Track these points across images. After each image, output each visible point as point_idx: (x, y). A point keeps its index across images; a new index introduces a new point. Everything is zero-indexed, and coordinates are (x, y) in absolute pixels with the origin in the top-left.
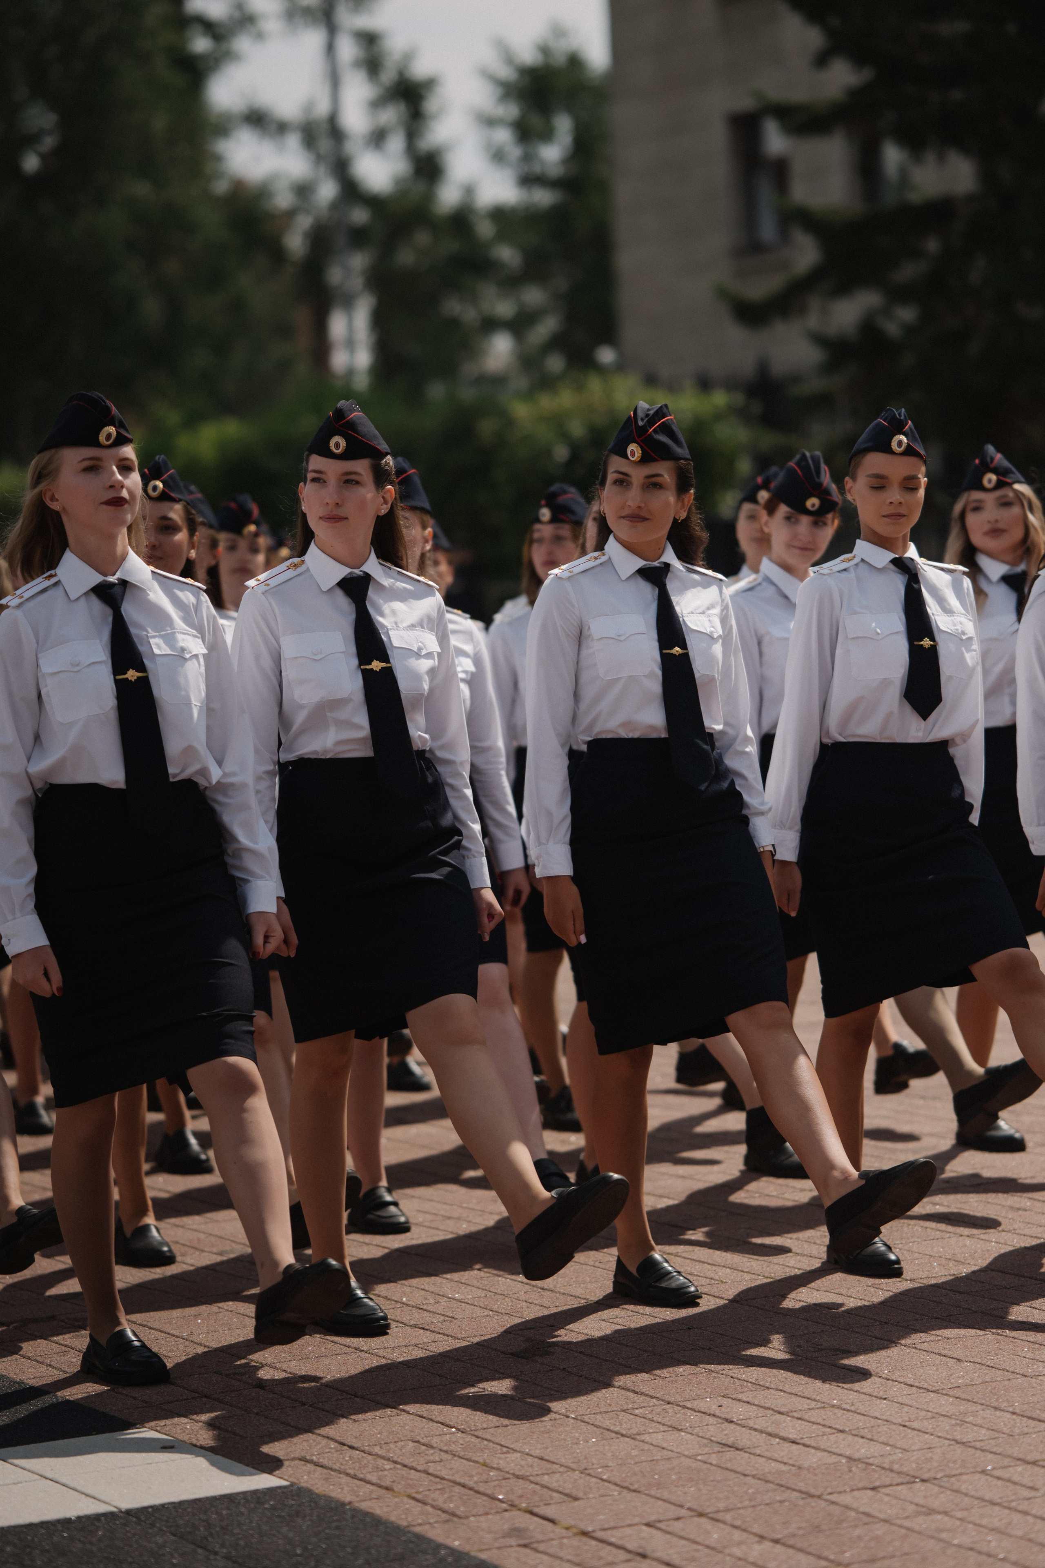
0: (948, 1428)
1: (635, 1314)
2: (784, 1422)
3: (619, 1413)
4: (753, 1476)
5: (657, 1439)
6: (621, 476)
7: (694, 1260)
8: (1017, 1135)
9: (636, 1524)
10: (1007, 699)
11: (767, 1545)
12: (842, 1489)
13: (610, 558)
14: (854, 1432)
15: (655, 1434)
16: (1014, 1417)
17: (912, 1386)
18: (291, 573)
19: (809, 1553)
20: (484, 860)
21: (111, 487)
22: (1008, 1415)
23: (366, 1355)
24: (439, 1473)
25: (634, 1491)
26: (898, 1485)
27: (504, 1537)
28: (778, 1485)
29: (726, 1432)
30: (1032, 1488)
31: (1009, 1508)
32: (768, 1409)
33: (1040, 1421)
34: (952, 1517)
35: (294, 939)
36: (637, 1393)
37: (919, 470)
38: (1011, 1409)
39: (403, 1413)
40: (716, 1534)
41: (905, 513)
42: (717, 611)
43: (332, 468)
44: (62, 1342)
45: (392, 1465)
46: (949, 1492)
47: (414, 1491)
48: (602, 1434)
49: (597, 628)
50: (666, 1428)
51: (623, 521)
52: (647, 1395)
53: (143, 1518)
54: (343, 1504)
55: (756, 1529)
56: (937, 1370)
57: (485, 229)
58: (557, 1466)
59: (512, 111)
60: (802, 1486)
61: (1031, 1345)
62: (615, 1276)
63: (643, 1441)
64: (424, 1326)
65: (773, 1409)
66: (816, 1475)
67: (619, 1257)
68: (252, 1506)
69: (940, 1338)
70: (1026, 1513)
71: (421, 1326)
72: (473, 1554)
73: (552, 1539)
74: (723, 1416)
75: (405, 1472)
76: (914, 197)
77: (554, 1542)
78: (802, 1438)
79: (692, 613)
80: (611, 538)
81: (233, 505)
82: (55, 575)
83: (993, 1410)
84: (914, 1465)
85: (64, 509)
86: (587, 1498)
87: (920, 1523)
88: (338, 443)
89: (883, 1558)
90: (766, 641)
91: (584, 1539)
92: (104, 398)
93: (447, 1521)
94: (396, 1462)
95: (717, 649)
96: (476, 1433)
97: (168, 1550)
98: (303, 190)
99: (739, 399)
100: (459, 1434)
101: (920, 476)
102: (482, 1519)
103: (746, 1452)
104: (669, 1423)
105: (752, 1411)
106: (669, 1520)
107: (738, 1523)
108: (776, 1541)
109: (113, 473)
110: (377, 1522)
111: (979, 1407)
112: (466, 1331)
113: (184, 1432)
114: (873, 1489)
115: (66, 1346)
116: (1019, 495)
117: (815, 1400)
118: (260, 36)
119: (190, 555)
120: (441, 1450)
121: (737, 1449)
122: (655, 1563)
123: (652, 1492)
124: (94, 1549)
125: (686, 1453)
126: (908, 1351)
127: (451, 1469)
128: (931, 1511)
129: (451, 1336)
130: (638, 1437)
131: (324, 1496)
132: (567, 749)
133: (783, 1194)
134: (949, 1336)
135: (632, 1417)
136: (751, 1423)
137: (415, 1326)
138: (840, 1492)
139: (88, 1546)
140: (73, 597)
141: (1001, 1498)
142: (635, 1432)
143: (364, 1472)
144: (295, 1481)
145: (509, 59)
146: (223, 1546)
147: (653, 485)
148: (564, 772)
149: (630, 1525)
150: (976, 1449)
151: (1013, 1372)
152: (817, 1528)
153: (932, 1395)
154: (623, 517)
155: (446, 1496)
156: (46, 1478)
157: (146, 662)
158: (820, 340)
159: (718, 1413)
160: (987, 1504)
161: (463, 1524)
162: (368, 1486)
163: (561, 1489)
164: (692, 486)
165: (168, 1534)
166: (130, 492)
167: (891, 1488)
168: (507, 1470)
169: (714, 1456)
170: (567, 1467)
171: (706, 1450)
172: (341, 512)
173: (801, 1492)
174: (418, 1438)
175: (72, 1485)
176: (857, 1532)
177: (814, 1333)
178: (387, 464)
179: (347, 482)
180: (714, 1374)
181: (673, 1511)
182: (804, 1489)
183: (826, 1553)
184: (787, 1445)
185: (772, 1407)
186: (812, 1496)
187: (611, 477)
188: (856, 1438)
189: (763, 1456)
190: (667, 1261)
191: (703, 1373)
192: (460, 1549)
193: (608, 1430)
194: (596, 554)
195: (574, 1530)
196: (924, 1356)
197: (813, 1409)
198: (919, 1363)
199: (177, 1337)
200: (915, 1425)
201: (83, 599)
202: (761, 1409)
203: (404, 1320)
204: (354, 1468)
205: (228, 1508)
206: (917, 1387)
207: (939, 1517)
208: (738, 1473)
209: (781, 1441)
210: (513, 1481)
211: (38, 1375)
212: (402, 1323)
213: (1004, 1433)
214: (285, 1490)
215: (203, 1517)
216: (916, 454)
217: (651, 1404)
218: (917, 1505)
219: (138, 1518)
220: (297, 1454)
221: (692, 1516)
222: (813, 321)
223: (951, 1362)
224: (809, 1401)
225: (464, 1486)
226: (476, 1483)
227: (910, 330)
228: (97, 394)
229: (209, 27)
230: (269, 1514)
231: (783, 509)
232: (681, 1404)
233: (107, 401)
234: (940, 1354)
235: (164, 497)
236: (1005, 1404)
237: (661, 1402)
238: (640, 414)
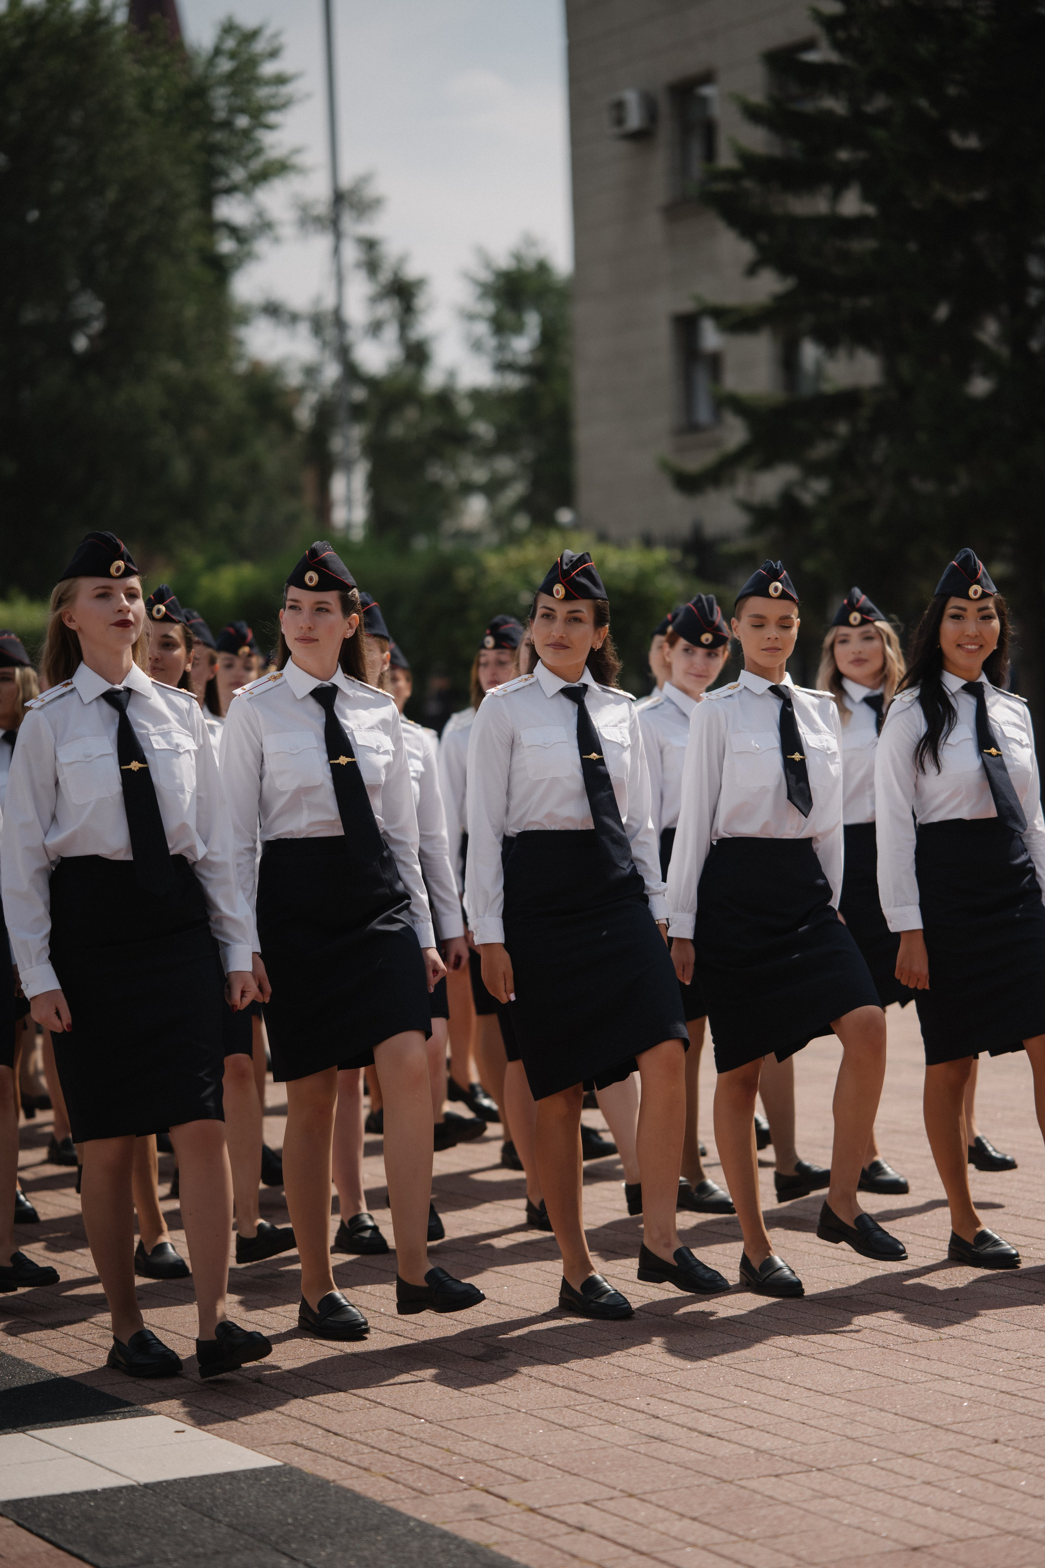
0: (840, 1425)
2: (702, 1418)
3: (562, 1409)
4: (676, 1464)
5: (595, 1431)
6: (548, 611)
7: (627, 1281)
8: (902, 1180)
9: (575, 1503)
10: (868, 801)
11: (687, 1522)
12: (750, 1476)
13: (538, 680)
14: (761, 1428)
15: (593, 1427)
16: (897, 1417)
17: (810, 1390)
18: (271, 684)
19: (721, 1530)
20: (431, 925)
21: (120, 611)
22: (892, 1416)
24: (408, 1457)
25: (575, 1475)
26: (797, 1473)
27: (464, 1511)
28: (696, 1471)
29: (652, 1426)
30: (910, 1477)
31: (891, 1494)
32: (689, 1407)
33: (918, 1421)
34: (842, 1500)
35: (268, 988)
36: (578, 1392)
37: (792, 611)
38: (894, 1411)
40: (643, 1513)
41: (780, 647)
42: (626, 724)
43: (307, 598)
44: (92, 1341)
45: (370, 1450)
46: (840, 1480)
47: (388, 1471)
48: (548, 1426)
49: (526, 737)
50: (602, 1422)
51: (548, 648)
52: (586, 1394)
53: (158, 1491)
54: (328, 1482)
55: (677, 1508)
56: (831, 1377)
57: (464, 408)
58: (510, 1453)
59: (489, 307)
60: (716, 1472)
61: (912, 1357)
62: (561, 1293)
63: (582, 1433)
64: (399, 1333)
65: (692, 1408)
66: (728, 1464)
67: (564, 1277)
68: (251, 1482)
70: (905, 1498)
72: (438, 1525)
73: (504, 1514)
74: (650, 1412)
75: (381, 1455)
76: (828, 388)
77: (506, 1517)
78: (717, 1432)
79: (607, 726)
80: (539, 662)
81: (231, 630)
82: (72, 683)
83: (878, 1411)
84: (811, 1457)
85: (80, 628)
86: (535, 1480)
87: (816, 1505)
88: (311, 578)
89: (784, 1535)
90: (666, 750)
91: (532, 1514)
92: (115, 537)
93: (415, 1498)
94: (373, 1447)
95: (627, 756)
96: (441, 1424)
97: (179, 1518)
98: (311, 371)
99: (677, 555)
100: (427, 1425)
101: (793, 616)
102: (446, 1496)
103: (669, 1443)
104: (605, 1418)
105: (675, 1409)
106: (603, 1500)
107: (662, 1503)
108: (694, 1519)
109: (122, 600)
110: (357, 1497)
111: (867, 1408)
114: (776, 1476)
115: (95, 1344)
116: (879, 631)
117: (728, 1400)
118: (277, 240)
119: (187, 668)
120: (411, 1438)
121: (662, 1441)
122: (591, 1536)
123: (590, 1476)
124: (117, 1516)
125: (619, 1443)
127: (420, 1454)
128: (825, 1496)
130: (578, 1429)
131: (312, 1475)
132: (501, 837)
134: (842, 1348)
135: (574, 1412)
136: (674, 1419)
137: (391, 1333)
138: (748, 1479)
139: (112, 1514)
140: (86, 701)
141: (884, 1485)
142: (576, 1425)
143: (346, 1455)
144: (288, 1461)
146: (225, 1515)
147: (574, 619)
148: (499, 857)
149: (571, 1504)
150: (864, 1444)
151: (896, 1380)
152: (729, 1509)
153: (827, 1397)
154: (549, 645)
155: (415, 1477)
156: (77, 1456)
157: (147, 755)
158: (747, 507)
159: (646, 1410)
160: (872, 1490)
161: (429, 1500)
162: (350, 1467)
163: (512, 1472)
164: (607, 621)
165: (179, 1505)
166: (136, 616)
167: (792, 1476)
168: (467, 1455)
169: (643, 1446)
170: (518, 1454)
171: (636, 1441)
172: (313, 635)
173: (715, 1477)
174: (393, 1427)
176: (763, 1512)
177: (728, 1344)
178: (353, 595)
179: (319, 609)
180: (643, 1377)
181: (607, 1493)
182: (718, 1475)
183: (735, 1530)
184: (704, 1438)
185: (692, 1405)
186: (725, 1481)
187: (540, 611)
188: (763, 1433)
189: (683, 1447)
190: (606, 1281)
192: (427, 1521)
193: (553, 1423)
194: (527, 676)
195: (524, 1507)
196: (821, 1364)
197: (726, 1408)
198: (816, 1371)
199: (189, 1338)
200: (812, 1423)
201: (95, 704)
202: (683, 1408)
203: (382, 1327)
204: (338, 1452)
205: (231, 1484)
206: (815, 1391)
207: (832, 1500)
208: (662, 1460)
209: (699, 1435)
210: (472, 1464)
211: (70, 1368)
212: (380, 1329)
213: (887, 1431)
214: (278, 1469)
215: (209, 1490)
216: (790, 598)
217: (590, 1402)
218: (813, 1490)
219: (154, 1491)
220: (290, 1439)
221: (624, 1497)
222: (740, 490)
224: (723, 1401)
225: (430, 1468)
226: (441, 1465)
227: (823, 500)
228: (108, 534)
229: (234, 231)
230: (265, 1489)
231: (682, 642)
232: (615, 1402)
233: (117, 540)
235: (166, 619)
236: (889, 1406)
237: (598, 1400)
238: (565, 560)
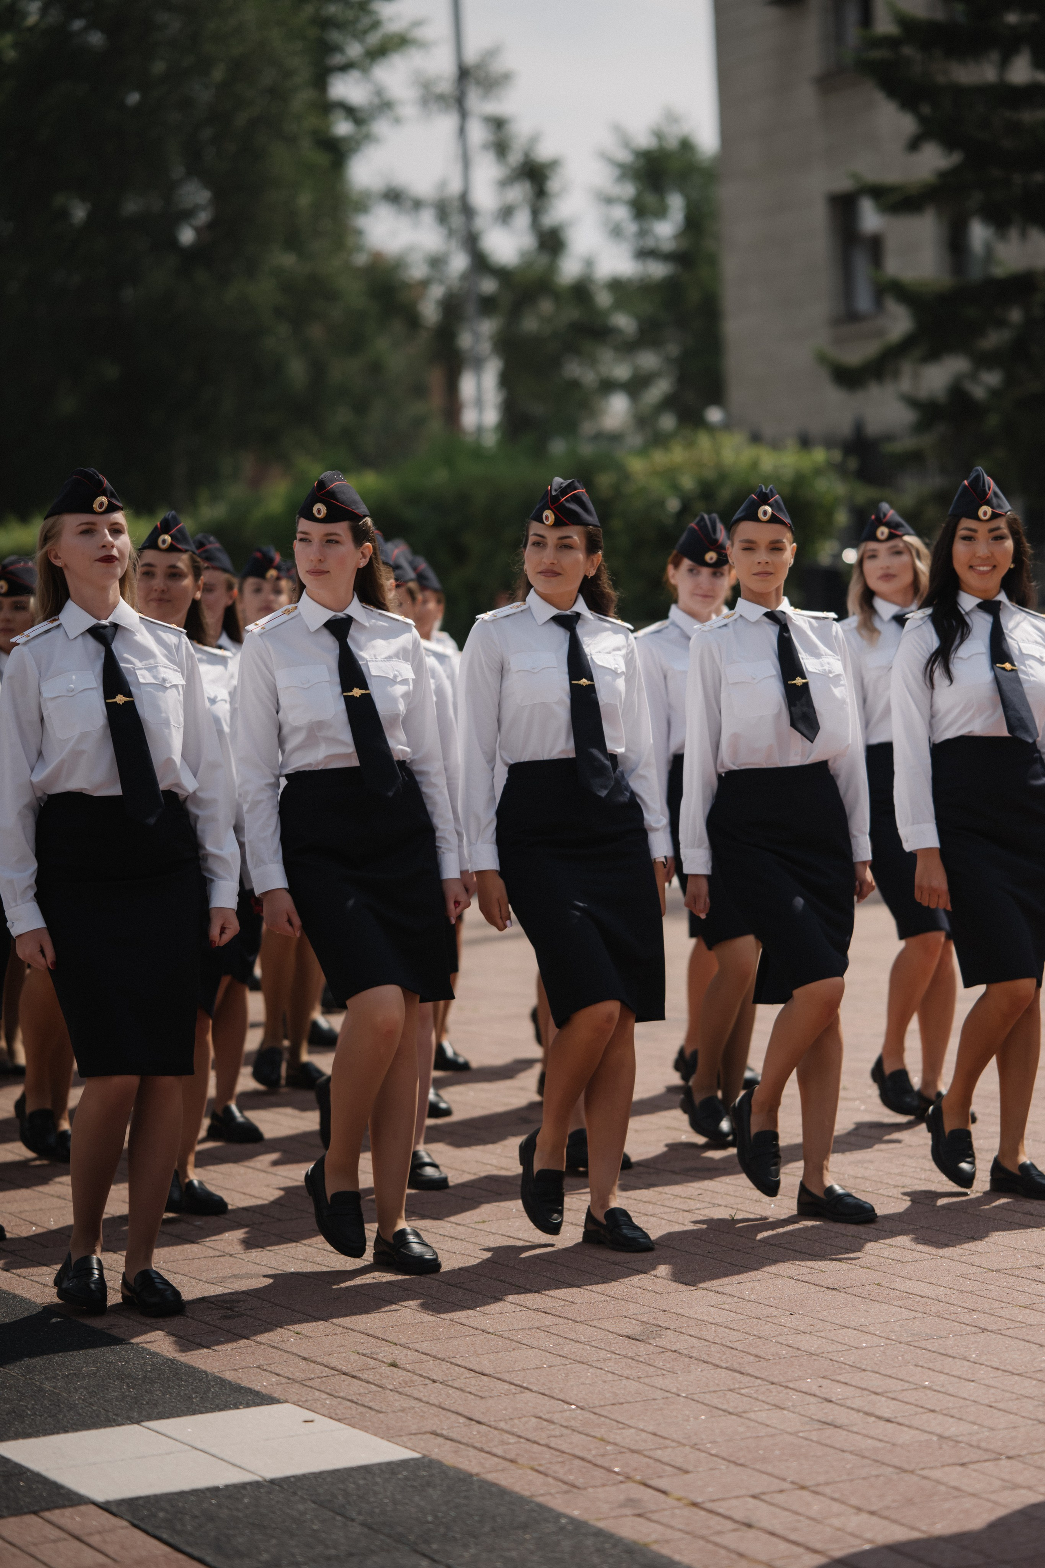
0: (1031, 1408)
1: (741, 1300)
2: (880, 1401)
3: (726, 1392)
4: (851, 1452)
5: (762, 1416)
6: (538, 538)
9: (742, 1496)
11: (864, 1516)
12: (933, 1465)
13: (529, 607)
14: (945, 1412)
15: (760, 1412)
17: (997, 1369)
18: (285, 617)
21: (104, 546)
23: (493, 1336)
24: (559, 1447)
25: (741, 1465)
26: (985, 1461)
27: (620, 1507)
28: (874, 1460)
29: (825, 1411)
32: (865, 1389)
34: (1035, 1491)
36: (743, 1374)
37: (785, 535)
39: (526, 1391)
40: (816, 1506)
41: (773, 572)
42: (622, 653)
43: (315, 530)
44: (212, 1323)
45: (516, 1439)
46: (1032, 1469)
47: (536, 1463)
48: (710, 1411)
49: (515, 663)
50: (770, 1407)
51: (540, 576)
52: (752, 1376)
53: (285, 1487)
54: (471, 1475)
55: (854, 1501)
56: (1021, 1355)
57: (604, 299)
58: (669, 1442)
59: (629, 190)
60: (896, 1462)
63: (749, 1419)
64: (545, 1310)
65: (869, 1390)
66: (909, 1452)
68: (387, 1476)
69: (1024, 1325)
71: (543, 1310)
72: (592, 1522)
73: (664, 1510)
74: (823, 1396)
75: (528, 1445)
76: (997, 272)
77: (667, 1513)
78: (897, 1417)
79: (600, 652)
80: (532, 591)
81: (258, 555)
82: (58, 619)
84: (1000, 1443)
86: (697, 1472)
87: (1006, 1497)
88: (320, 509)
90: (669, 675)
91: (695, 1510)
92: (97, 473)
93: (567, 1492)
94: (520, 1437)
95: (621, 683)
96: (594, 1410)
97: (308, 1516)
98: (437, 262)
99: (837, 455)
100: (579, 1411)
101: (786, 540)
102: (600, 1490)
103: (844, 1430)
104: (773, 1402)
105: (850, 1392)
106: (773, 1492)
107: (837, 1496)
108: (872, 1513)
109: (105, 536)
110: (502, 1492)
112: (584, 1316)
113: (324, 1407)
114: (963, 1465)
115: (215, 1326)
116: (907, 546)
117: (908, 1382)
118: (397, 121)
119: (197, 598)
120: (562, 1426)
121: (836, 1427)
122: (759, 1533)
123: (757, 1467)
124: (241, 1515)
125: (789, 1430)
126: (994, 1337)
127: (571, 1443)
128: (1016, 1486)
129: (571, 1320)
130: (744, 1415)
131: (454, 1467)
133: (878, 1190)
134: (1032, 1323)
135: (738, 1396)
136: (849, 1403)
137: (538, 1310)
138: (931, 1468)
139: (235, 1513)
140: (71, 636)
142: (741, 1411)
143: (491, 1445)
144: (426, 1453)
145: (626, 142)
146: (359, 1513)
147: (564, 546)
149: (737, 1497)
152: (910, 1502)
153: (1016, 1378)
154: (541, 573)
155: (567, 1468)
156: (196, 1449)
157: (132, 689)
158: (913, 402)
159: (818, 1393)
161: (582, 1495)
162: (494, 1458)
163: (673, 1463)
164: (600, 548)
165: (309, 1502)
166: (119, 551)
167: (979, 1464)
168: (623, 1444)
169: (814, 1433)
170: (679, 1442)
171: (807, 1427)
172: (324, 567)
173: (895, 1467)
174: (541, 1414)
175: (220, 1456)
176: (947, 1505)
178: (365, 523)
179: (329, 541)
180: (814, 1357)
181: (776, 1484)
182: (898, 1465)
183: (917, 1525)
184: (882, 1423)
185: (868, 1388)
186: (906, 1471)
187: (532, 539)
188: (946, 1418)
189: (860, 1434)
191: (803, 1356)
192: (579, 1518)
193: (716, 1408)
194: (519, 603)
195: (685, 1501)
196: (1008, 1341)
197: (906, 1390)
198: (1004, 1348)
200: (1000, 1405)
201: (80, 639)
202: (858, 1390)
203: (528, 1304)
204: (481, 1442)
205: (365, 1479)
206: (1003, 1370)
207: (1024, 1491)
208: (836, 1448)
209: (877, 1420)
210: (628, 1455)
212: (525, 1307)
214: (417, 1462)
215: (341, 1486)
217: (756, 1384)
218: (1002, 1480)
219: (281, 1487)
220: (428, 1429)
221: (795, 1489)
222: (905, 384)
223: (1034, 1347)
224: (902, 1383)
225: (582, 1459)
226: (594, 1456)
227: (994, 393)
228: (91, 470)
229: (350, 111)
230: (402, 1484)
231: (686, 563)
232: (784, 1384)
233: (100, 475)
234: (1024, 1340)
235: (173, 549)
237: (766, 1383)
